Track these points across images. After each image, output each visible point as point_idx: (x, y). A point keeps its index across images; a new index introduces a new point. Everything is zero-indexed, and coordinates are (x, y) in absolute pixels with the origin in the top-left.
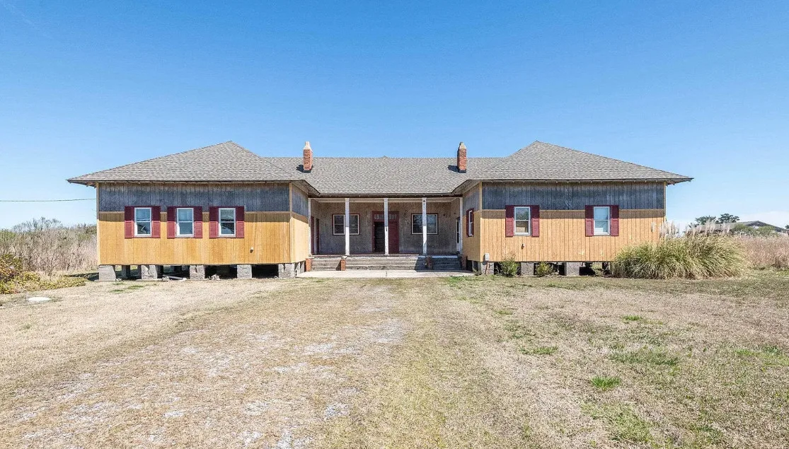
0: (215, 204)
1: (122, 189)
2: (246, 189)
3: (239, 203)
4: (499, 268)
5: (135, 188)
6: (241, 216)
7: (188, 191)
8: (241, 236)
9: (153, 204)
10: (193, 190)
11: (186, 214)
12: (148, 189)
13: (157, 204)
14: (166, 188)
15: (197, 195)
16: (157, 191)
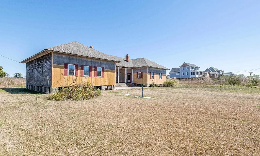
0: (96, 66)
1: (63, 56)
2: (105, 62)
3: (103, 66)
4: (151, 86)
5: (68, 57)
6: (103, 70)
7: (88, 60)
8: (103, 76)
9: (76, 63)
10: (89, 60)
11: (86, 68)
12: (74, 58)
13: (77, 64)
14: (81, 58)
15: (91, 62)
16: (77, 58)
